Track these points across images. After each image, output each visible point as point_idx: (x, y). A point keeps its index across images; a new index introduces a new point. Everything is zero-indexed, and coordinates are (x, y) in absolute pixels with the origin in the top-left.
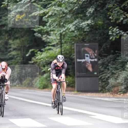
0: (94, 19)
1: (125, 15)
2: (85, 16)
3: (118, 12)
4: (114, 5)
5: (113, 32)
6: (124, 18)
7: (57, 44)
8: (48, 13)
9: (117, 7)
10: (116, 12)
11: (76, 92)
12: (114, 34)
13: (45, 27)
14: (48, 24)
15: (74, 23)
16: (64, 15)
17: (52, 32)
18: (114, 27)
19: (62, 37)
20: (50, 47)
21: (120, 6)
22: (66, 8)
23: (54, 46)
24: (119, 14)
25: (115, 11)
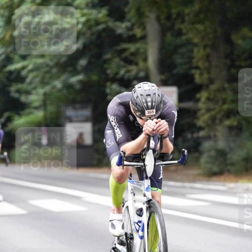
0: (86, 73)
1: (126, 67)
2: (75, 69)
4: (112, 55)
5: (111, 90)
13: (25, 85)
14: (28, 80)
16: (48, 69)
19: (47, 97)
20: (32, 110)
22: (51, 60)
23: (36, 108)
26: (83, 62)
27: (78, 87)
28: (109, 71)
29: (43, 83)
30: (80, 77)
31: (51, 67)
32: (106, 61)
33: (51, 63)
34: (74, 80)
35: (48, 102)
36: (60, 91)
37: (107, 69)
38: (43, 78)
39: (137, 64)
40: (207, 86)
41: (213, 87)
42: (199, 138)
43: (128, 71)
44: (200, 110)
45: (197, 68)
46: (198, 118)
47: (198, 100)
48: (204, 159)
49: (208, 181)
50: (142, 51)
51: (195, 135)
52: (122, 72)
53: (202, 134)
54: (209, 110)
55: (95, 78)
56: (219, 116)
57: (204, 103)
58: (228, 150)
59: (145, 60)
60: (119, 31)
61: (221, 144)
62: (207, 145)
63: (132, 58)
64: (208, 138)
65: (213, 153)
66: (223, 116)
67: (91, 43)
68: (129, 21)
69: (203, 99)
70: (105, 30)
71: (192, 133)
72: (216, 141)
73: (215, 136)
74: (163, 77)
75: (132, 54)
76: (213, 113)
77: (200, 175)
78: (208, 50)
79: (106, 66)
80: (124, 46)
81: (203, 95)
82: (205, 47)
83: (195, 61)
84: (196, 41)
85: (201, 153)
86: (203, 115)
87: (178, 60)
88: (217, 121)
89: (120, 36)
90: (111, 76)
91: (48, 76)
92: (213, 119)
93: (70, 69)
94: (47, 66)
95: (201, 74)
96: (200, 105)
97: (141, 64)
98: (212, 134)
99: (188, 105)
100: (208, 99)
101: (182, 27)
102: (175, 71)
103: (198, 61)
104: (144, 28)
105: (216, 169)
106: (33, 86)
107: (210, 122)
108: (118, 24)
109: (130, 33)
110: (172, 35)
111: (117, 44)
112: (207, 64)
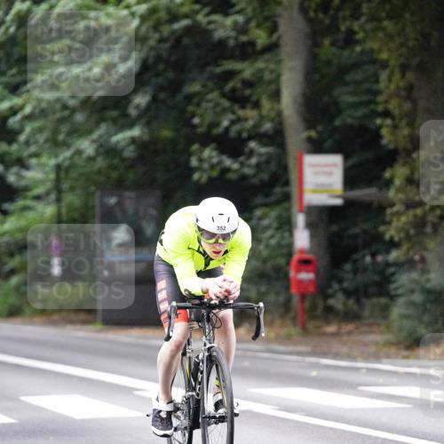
0: (148, 124)
1: (234, 113)
2: (125, 115)
3: (217, 105)
4: (204, 86)
5: (201, 160)
6: (233, 123)
7: (48, 193)
8: (22, 108)
9: (212, 91)
10: (211, 105)
11: (99, 326)
12: (206, 166)
13: (14, 147)
14: (22, 138)
15: (95, 135)
16: (66, 113)
17: (34, 161)
18: (204, 145)
19: (62, 175)
20: (28, 202)
21: (221, 88)
23: (38, 198)
24: (218, 109)
25: (208, 101)
26: (141, 100)
27: (129, 152)
28: (196, 120)
29: (55, 144)
30: (136, 132)
31: (73, 111)
32: (189, 98)
33: (72, 103)
34: (122, 137)
35: (65, 186)
36: (91, 159)
37: (194, 115)
38: (56, 132)
39: (257, 105)
40: (408, 153)
42: (388, 265)
44: (392, 205)
45: (386, 114)
47: (388, 183)
48: (397, 311)
49: (407, 358)
50: (267, 76)
51: (380, 258)
52: (225, 123)
53: (394, 255)
54: (409, 206)
55: (166, 133)
56: (431, 218)
57: (399, 190)
59: (276, 96)
60: (219, 34)
61: (436, 278)
62: (404, 279)
63: (247, 92)
64: (409, 264)
65: (418, 298)
67: (158, 59)
68: (239, 12)
69: (397, 182)
70: (188, 31)
71: (373, 255)
72: (425, 271)
73: (423, 260)
74: (313, 134)
75: (248, 84)
76: (419, 211)
77: (392, 344)
78: (410, 76)
81: (399, 173)
82: (404, 68)
83: (380, 98)
84: (384, 56)
85: (392, 298)
86: (398, 214)
87: (345, 96)
88: (429, 229)
89: (222, 43)
90: (200, 130)
91: (64, 128)
93: (114, 113)
94: (65, 107)
95: (395, 127)
96: (392, 193)
97: (266, 105)
98: (417, 257)
99: (365, 193)
100: (409, 181)
101: (356, 27)
102: (337, 122)
103: (386, 102)
104: (274, 29)
106: (33, 149)
107: (412, 232)
109: (244, 38)
110: (333, 44)
112: (407, 106)
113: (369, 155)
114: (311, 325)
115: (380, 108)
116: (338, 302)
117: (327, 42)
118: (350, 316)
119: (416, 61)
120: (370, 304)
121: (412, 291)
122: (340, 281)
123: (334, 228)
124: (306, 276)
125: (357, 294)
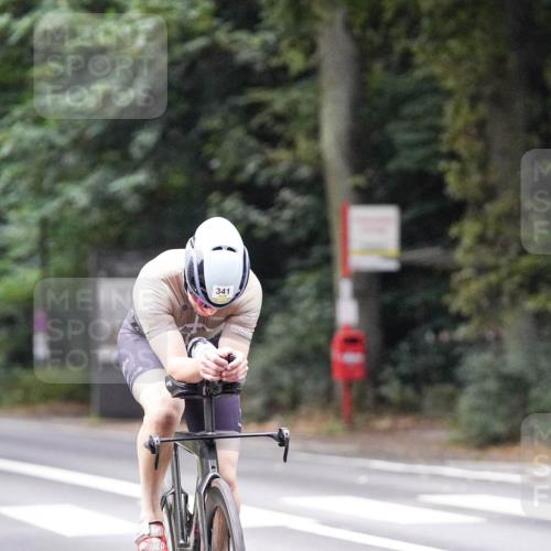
0: (156, 168)
1: (262, 153)
2: (126, 157)
6: (261, 167)
9: (233, 127)
17: (13, 215)
19: (49, 231)
21: (246, 123)
24: (243, 150)
26: (147, 138)
27: (133, 203)
28: (215, 164)
30: (140, 178)
31: (62, 150)
32: (206, 136)
33: (61, 141)
34: (123, 184)
35: (52, 244)
36: (85, 212)
37: (211, 157)
38: (40, 178)
39: (291, 145)
40: (479, 205)
41: (493, 209)
42: (454, 344)
43: (268, 164)
44: (459, 269)
45: (453, 156)
46: (454, 292)
47: (455, 243)
48: (466, 401)
49: (478, 459)
50: (304, 109)
51: (445, 336)
52: (251, 167)
53: (463, 332)
54: (482, 270)
55: (178, 180)
56: (509, 286)
57: (470, 250)
58: (532, 376)
59: (314, 133)
60: (244, 55)
61: (515, 360)
62: (475, 362)
63: (279, 129)
64: (480, 343)
65: (492, 385)
66: (521, 286)
68: (271, 28)
69: (467, 241)
71: (437, 331)
72: (500, 352)
73: (498, 339)
74: (360, 180)
75: (280, 118)
76: (493, 278)
77: (456, 442)
78: (483, 109)
79: (208, 149)
80: (257, 95)
81: (468, 230)
82: (475, 100)
83: (445, 137)
84: (450, 83)
85: (460, 385)
86: (467, 281)
87: (401, 134)
88: (505, 300)
89: (247, 68)
90: (222, 176)
91: (51, 173)
92: (494, 293)
93: (112, 155)
94: (52, 147)
95: (463, 173)
96: (459, 256)
97: (303, 145)
98: (490, 334)
99: (426, 255)
100: (482, 239)
101: (415, 46)
102: (392, 166)
103: (454, 139)
104: (311, 50)
105: (499, 427)
106: (12, 198)
107: (485, 303)
108: (242, 36)
109: (275, 62)
110: (387, 68)
111: (239, 91)
112: (478, 146)
113: (430, 207)
114: (359, 419)
115: (444, 148)
116: (392, 390)
117: (378, 67)
118: (407, 408)
119: (488, 90)
120: (432, 394)
121: (485, 377)
122: (395, 364)
123: (388, 298)
124: (353, 358)
125: (416, 380)
